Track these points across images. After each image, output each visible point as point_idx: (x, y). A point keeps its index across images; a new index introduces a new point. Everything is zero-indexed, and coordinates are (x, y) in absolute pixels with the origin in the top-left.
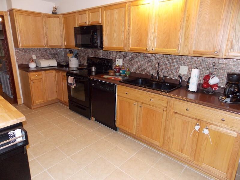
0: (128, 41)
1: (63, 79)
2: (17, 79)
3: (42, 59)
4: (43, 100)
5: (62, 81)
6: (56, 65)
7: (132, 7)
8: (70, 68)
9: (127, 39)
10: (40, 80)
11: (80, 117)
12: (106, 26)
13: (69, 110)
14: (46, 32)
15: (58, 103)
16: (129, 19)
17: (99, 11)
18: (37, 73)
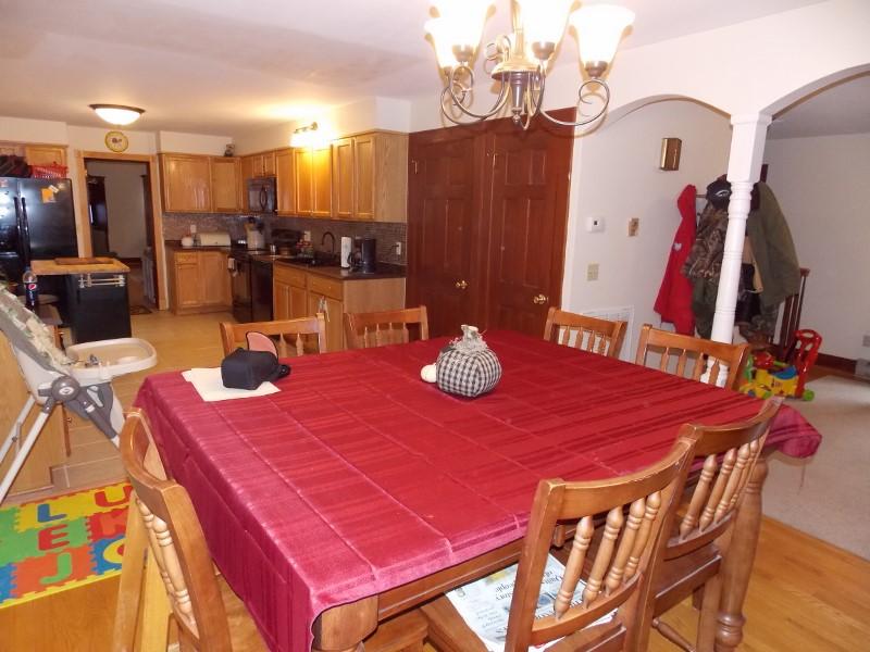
2: (163, 279)
3: (207, 232)
4: (194, 302)
6: (229, 243)
10: (192, 265)
12: (279, 179)
18: (189, 254)
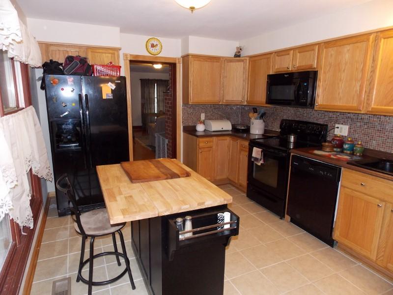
0: (368, 96)
1: (241, 150)
5: (240, 152)
7: (383, 40)
8: (251, 135)
9: (366, 92)
10: (209, 149)
11: (264, 212)
12: (325, 73)
13: (247, 198)
14: (223, 83)
15: (228, 185)
16: (374, 60)
17: (313, 50)
18: (207, 139)
